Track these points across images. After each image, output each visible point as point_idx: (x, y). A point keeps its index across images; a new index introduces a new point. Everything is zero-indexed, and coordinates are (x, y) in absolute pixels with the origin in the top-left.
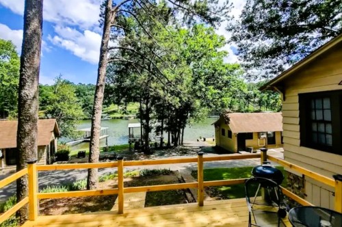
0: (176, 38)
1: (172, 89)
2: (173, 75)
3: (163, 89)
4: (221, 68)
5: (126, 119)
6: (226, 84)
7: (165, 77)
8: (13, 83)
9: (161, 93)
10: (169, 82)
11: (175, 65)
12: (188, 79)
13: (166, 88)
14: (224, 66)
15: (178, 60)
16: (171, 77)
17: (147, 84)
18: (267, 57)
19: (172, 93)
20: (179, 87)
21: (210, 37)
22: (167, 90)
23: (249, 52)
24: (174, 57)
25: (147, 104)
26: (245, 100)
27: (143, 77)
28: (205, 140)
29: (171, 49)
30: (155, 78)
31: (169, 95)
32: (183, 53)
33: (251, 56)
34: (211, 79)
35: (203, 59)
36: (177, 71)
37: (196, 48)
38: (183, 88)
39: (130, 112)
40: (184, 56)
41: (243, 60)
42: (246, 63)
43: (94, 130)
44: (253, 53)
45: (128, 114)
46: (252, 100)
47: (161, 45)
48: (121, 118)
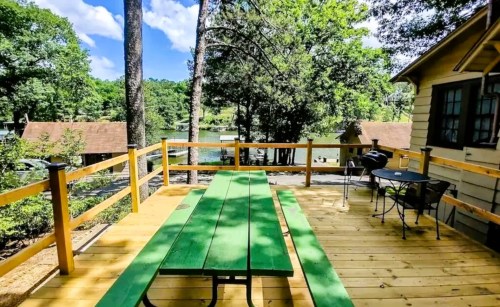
0: (293, 10)
1: (284, 85)
2: (285, 65)
3: (272, 83)
4: (356, 55)
5: (216, 131)
6: (362, 79)
7: (275, 67)
8: (74, 75)
9: (269, 89)
10: (281, 74)
11: (289, 50)
12: (307, 71)
13: (275, 84)
14: (360, 52)
15: (293, 44)
16: (283, 67)
17: (250, 78)
18: (422, 37)
19: (283, 89)
20: (293, 81)
21: (343, 8)
22: (277, 87)
23: (395, 29)
24: (288, 39)
25: (247, 106)
26: (395, 107)
27: (246, 67)
28: (325, 160)
29: (285, 27)
30: (262, 69)
31: (279, 92)
32: (301, 31)
33: (398, 35)
34: (341, 71)
35: (331, 42)
36: (291, 59)
37: (321, 25)
38: (298, 83)
39: (221, 121)
40: (303, 38)
41: (385, 41)
42: (389, 46)
43: (193, 129)
44: (402, 32)
45: (217, 124)
46: (408, 108)
47: (271, 21)
48: (209, 129)
